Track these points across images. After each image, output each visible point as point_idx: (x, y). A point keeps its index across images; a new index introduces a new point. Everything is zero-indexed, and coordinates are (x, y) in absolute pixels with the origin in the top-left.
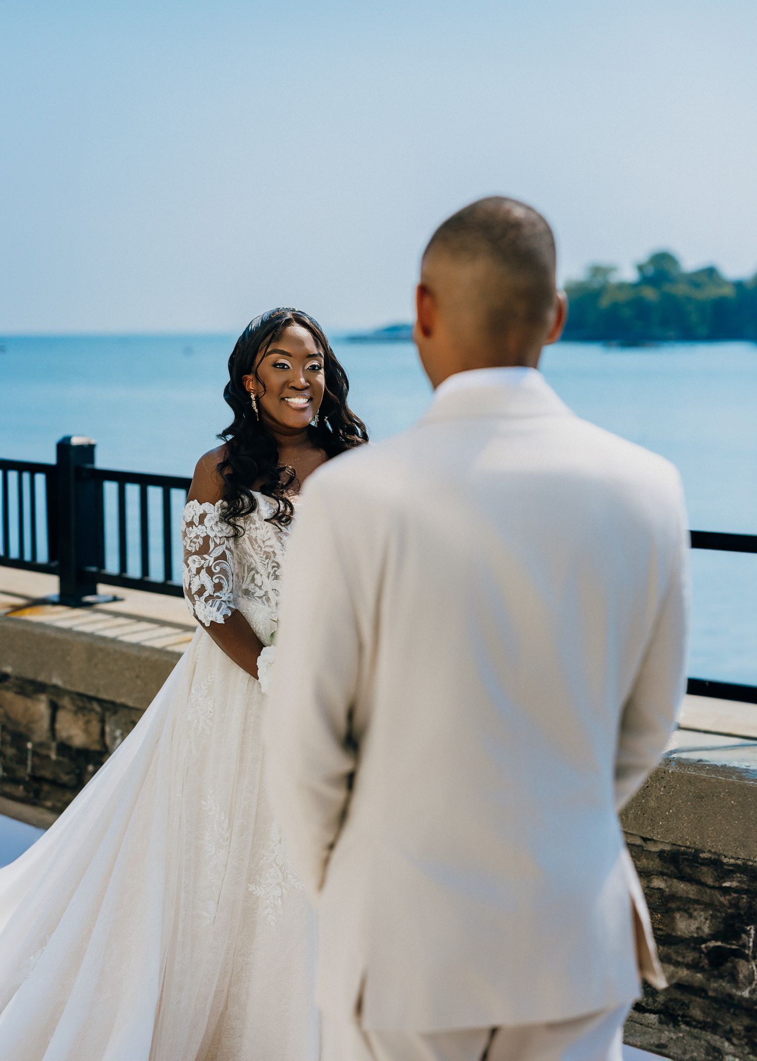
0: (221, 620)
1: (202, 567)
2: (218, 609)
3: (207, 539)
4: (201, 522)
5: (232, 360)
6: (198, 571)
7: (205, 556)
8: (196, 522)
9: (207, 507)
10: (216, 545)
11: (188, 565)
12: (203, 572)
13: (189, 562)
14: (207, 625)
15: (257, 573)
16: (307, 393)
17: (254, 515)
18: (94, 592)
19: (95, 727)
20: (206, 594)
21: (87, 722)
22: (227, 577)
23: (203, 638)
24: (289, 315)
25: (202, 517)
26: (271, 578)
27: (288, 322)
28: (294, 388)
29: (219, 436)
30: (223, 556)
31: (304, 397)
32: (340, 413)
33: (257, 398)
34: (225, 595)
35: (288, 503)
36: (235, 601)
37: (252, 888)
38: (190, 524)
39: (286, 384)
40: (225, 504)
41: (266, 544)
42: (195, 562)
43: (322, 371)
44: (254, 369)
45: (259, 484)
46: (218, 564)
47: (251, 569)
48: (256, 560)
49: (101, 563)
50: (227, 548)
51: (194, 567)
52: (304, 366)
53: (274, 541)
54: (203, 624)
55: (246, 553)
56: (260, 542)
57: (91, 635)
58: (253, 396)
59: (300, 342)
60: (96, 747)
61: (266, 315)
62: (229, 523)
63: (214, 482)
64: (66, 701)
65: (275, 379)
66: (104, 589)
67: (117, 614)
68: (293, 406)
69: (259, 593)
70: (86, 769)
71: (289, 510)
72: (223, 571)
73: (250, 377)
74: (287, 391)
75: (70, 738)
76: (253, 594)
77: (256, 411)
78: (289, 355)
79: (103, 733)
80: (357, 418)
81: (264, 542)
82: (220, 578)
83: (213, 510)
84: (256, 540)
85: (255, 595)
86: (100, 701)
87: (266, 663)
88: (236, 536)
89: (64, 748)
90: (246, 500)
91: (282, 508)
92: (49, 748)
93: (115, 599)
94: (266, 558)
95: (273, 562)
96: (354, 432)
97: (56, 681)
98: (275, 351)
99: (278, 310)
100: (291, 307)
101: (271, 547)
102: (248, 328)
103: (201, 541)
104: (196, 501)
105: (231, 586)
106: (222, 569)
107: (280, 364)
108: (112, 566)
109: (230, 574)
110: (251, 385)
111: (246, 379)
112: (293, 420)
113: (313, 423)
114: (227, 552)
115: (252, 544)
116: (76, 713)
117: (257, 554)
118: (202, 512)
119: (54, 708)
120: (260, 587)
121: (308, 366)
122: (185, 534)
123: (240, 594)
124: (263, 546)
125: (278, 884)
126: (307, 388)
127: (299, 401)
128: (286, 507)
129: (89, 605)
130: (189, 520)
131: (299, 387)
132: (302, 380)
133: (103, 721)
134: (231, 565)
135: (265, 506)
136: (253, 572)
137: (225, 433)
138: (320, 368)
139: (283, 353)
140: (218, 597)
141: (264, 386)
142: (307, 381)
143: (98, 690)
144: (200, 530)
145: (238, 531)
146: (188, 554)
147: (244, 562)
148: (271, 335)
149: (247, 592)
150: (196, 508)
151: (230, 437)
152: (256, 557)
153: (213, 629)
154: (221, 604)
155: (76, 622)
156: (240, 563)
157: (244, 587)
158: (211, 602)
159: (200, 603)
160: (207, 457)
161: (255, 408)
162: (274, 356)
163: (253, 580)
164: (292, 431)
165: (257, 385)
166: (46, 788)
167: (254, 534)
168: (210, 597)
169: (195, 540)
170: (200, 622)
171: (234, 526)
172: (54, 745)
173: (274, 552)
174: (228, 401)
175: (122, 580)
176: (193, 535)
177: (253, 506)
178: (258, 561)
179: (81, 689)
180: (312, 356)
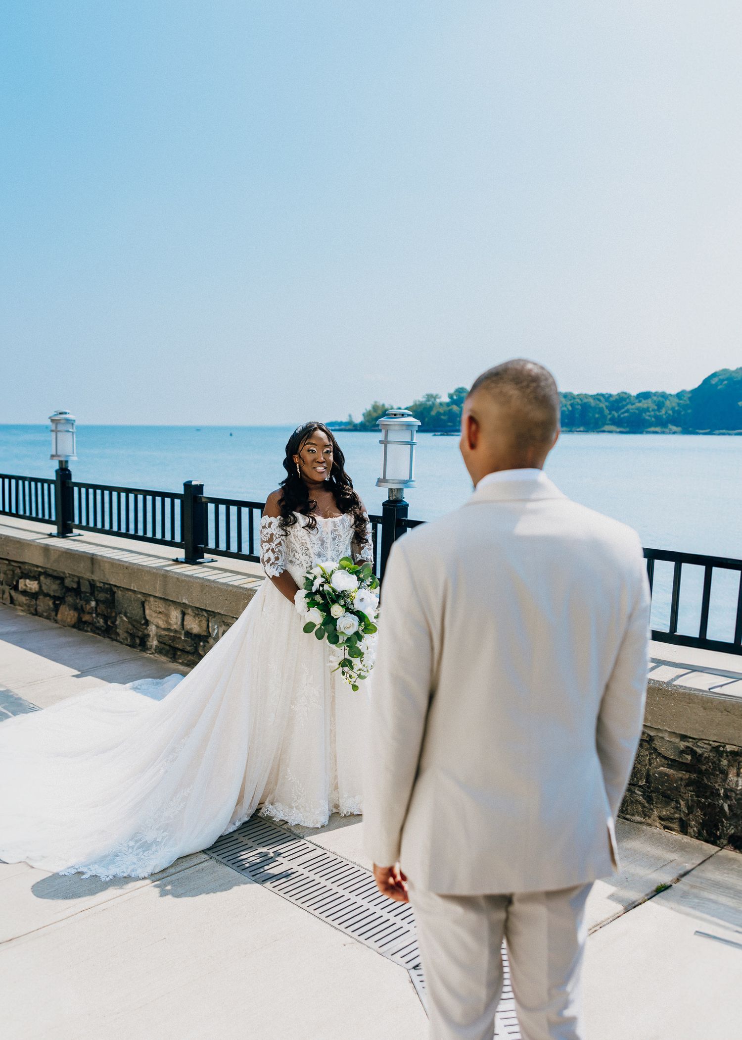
0: (278, 575)
1: (269, 549)
2: (277, 570)
3: (272, 535)
4: (270, 526)
5: (287, 447)
6: (268, 550)
7: (271, 543)
8: (267, 526)
9: (273, 519)
10: (276, 538)
11: (262, 547)
12: (270, 551)
13: (263, 545)
14: (271, 577)
15: (297, 552)
16: (325, 465)
17: (297, 524)
18: (203, 557)
19: (204, 624)
20: (271, 562)
21: (200, 621)
22: (281, 554)
23: (270, 584)
24: (316, 426)
25: (270, 524)
26: (304, 555)
27: (315, 429)
28: (318, 462)
29: (279, 484)
30: (280, 544)
31: (323, 466)
32: (341, 474)
33: (299, 466)
34: (280, 562)
35: (314, 519)
36: (285, 566)
37: (293, 707)
38: (264, 527)
39: (314, 460)
40: (282, 518)
41: (302, 538)
42: (266, 546)
43: (332, 454)
44: (299, 452)
45: (299, 509)
46: (277, 547)
47: (293, 551)
48: (297, 546)
49: (206, 543)
50: (282, 540)
51: (265, 549)
52: (323, 451)
53: (306, 537)
54: (269, 577)
55: (291, 542)
56: (299, 537)
57: (203, 579)
58: (298, 465)
59: (321, 439)
60: (205, 634)
61: (304, 425)
62: (283, 529)
63: (275, 508)
64: (189, 611)
65: (309, 457)
66: (207, 556)
67: (214, 568)
68: (318, 471)
69: (298, 562)
70: (199, 644)
71: (314, 522)
72: (280, 551)
73: (296, 456)
74: (315, 464)
75: (191, 629)
76: (294, 562)
77: (299, 473)
78: (315, 445)
79: (208, 627)
80: (349, 477)
81: (301, 537)
82: (278, 554)
83: (276, 521)
84: (297, 536)
85: (296, 563)
86: (206, 611)
87: (300, 598)
88: (287, 535)
89: (188, 634)
90: (292, 518)
91: (311, 521)
92: (181, 634)
93: (213, 561)
94: (302, 545)
95: (306, 547)
96: (347, 484)
97: (185, 601)
98: (308, 444)
99: (310, 423)
100: (317, 421)
101: (305, 540)
102: (295, 432)
103: (269, 536)
104: (267, 516)
105: (283, 558)
106: (279, 550)
107: (311, 450)
108: (212, 545)
109: (283, 552)
110: (297, 460)
111: (294, 457)
112: (318, 478)
113: (326, 479)
114: (282, 541)
115: (295, 537)
116: (194, 617)
117: (297, 543)
118: (270, 522)
119: (184, 614)
120: (298, 559)
121: (325, 451)
122: (261, 532)
123: (288, 562)
124: (301, 539)
125: (306, 705)
126: (324, 462)
127: (320, 469)
128: (312, 520)
129: (200, 563)
130: (264, 525)
131: (320, 461)
132: (322, 458)
133: (208, 621)
134: (283, 548)
135: (302, 520)
136: (294, 552)
137: (283, 482)
138: (331, 452)
139: (312, 444)
140: (277, 564)
141: (303, 461)
142: (324, 459)
143: (206, 606)
144: (269, 531)
145: (287, 533)
146: (263, 542)
147: (289, 547)
148: (307, 436)
149: (291, 562)
150: (267, 519)
151: (284, 484)
152: (296, 545)
153: (274, 579)
154: (278, 567)
155: (194, 572)
156: (287, 547)
157: (290, 559)
158: (273, 566)
159: (268, 566)
160: (273, 494)
161: (299, 471)
162: (308, 446)
163: (294, 555)
164: (316, 482)
165: (300, 460)
166: (179, 653)
167: (296, 533)
168: (273, 563)
169: (266, 535)
170: (268, 575)
171: (285, 531)
172: (183, 632)
173: (306, 543)
174: (285, 467)
175: (216, 552)
176: (265, 533)
177: (295, 520)
178: (298, 547)
179: (198, 606)
180: (326, 446)
